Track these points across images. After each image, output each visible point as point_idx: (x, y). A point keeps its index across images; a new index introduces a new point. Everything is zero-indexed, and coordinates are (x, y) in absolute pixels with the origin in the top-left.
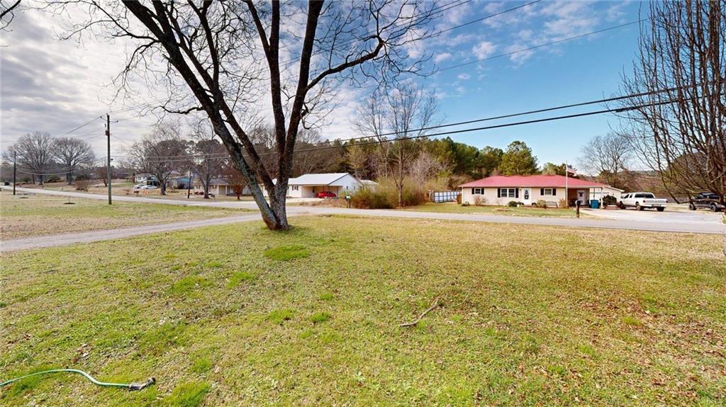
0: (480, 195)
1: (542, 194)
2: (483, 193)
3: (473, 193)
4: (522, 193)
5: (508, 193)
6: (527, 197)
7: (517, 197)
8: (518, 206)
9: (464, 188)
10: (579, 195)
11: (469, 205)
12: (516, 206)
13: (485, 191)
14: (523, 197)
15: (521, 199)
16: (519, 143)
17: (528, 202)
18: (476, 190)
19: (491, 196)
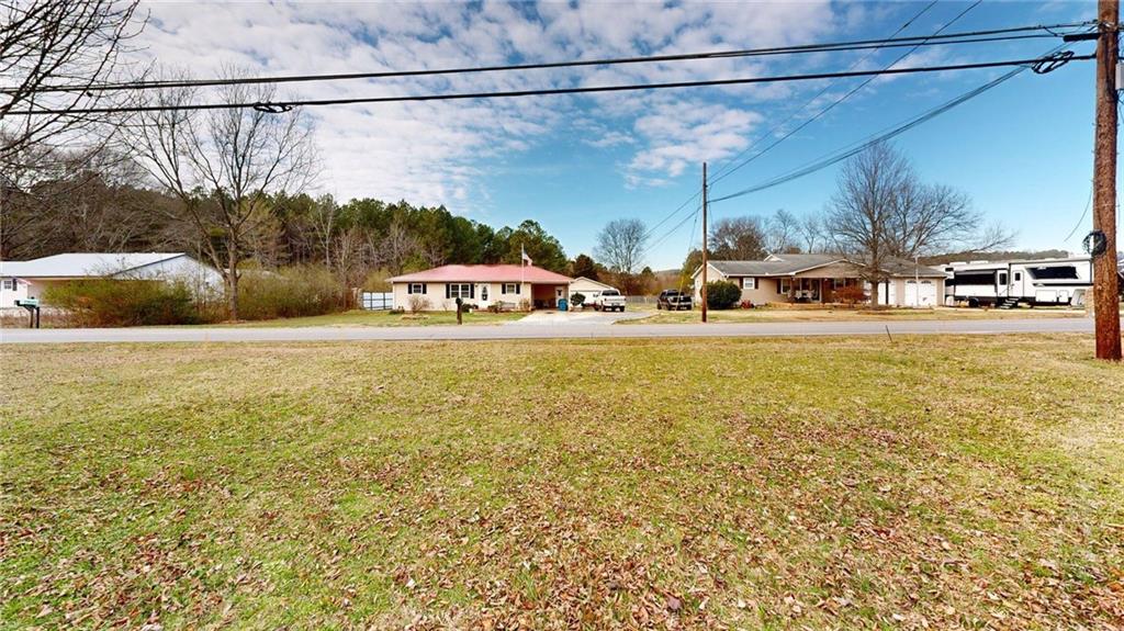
0: (421, 295)
1: (504, 292)
2: (425, 292)
3: (410, 292)
4: (478, 291)
5: (460, 291)
6: (485, 297)
7: (472, 297)
8: (471, 310)
9: (395, 283)
10: (557, 293)
11: (403, 312)
12: (468, 311)
13: (428, 288)
14: (480, 297)
15: (478, 300)
16: (530, 222)
17: (483, 305)
18: (415, 287)
19: (436, 297)
